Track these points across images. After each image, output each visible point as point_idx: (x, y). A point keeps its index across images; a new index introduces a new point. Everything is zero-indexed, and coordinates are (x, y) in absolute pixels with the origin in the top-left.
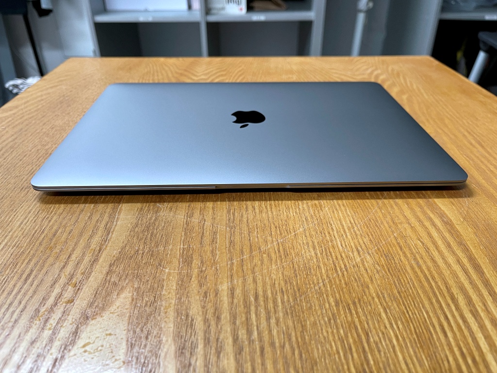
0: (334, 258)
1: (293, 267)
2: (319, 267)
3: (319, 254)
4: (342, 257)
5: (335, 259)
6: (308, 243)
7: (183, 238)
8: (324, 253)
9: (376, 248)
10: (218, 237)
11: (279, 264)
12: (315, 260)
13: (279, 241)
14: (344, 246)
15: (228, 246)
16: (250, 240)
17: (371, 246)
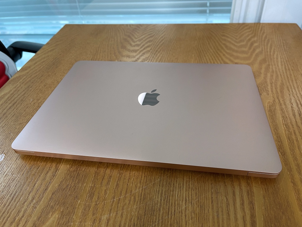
0: (170, 204)
1: (145, 208)
2: (160, 210)
3: (163, 200)
4: (175, 204)
5: (170, 205)
6: (159, 191)
7: (93, 179)
8: (166, 200)
9: (197, 200)
10: (111, 180)
11: (138, 205)
12: (159, 204)
13: (144, 187)
14: (179, 195)
15: (115, 188)
16: (128, 184)
17: (195, 198)
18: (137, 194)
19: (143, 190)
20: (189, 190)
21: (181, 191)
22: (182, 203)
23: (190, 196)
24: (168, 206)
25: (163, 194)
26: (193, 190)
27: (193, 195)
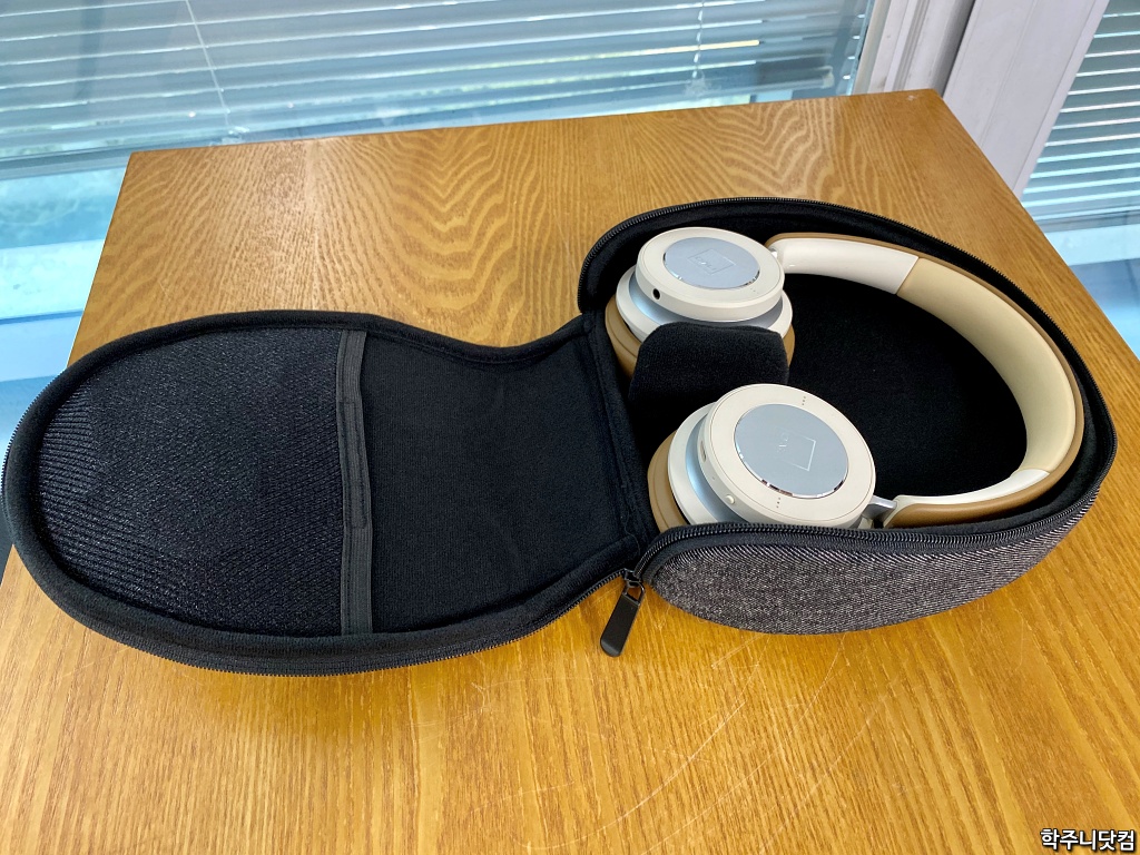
0: (777, 788)
1: (718, 817)
2: (756, 812)
3: (754, 783)
4: (788, 785)
5: (778, 793)
6: (734, 760)
7: (535, 770)
8: (762, 781)
10: (591, 759)
11: (696, 814)
12: (749, 798)
13: (690, 759)
14: (790, 758)
15: (610, 781)
16: (643, 762)
18: (679, 782)
19: (692, 766)
20: (810, 738)
21: (789, 744)
22: (805, 777)
23: (820, 753)
24: (773, 795)
25: (749, 765)
26: (819, 735)
27: (824, 749)
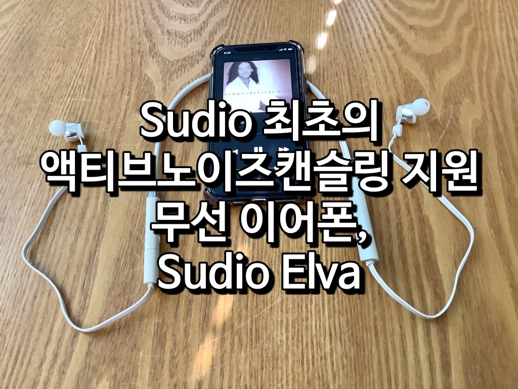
0: (305, 344)
2: (287, 356)
5: (304, 347)
6: (282, 322)
7: (158, 309)
8: (296, 338)
9: (350, 333)
10: (193, 308)
11: (248, 351)
12: (284, 347)
13: (254, 317)
14: (318, 327)
15: (201, 323)
16: (224, 314)
17: (345, 330)
18: (243, 330)
19: (254, 321)
20: (334, 316)
21: (320, 318)
22: (324, 340)
23: (338, 327)
24: (301, 348)
25: (290, 326)
26: (341, 315)
27: (342, 325)
